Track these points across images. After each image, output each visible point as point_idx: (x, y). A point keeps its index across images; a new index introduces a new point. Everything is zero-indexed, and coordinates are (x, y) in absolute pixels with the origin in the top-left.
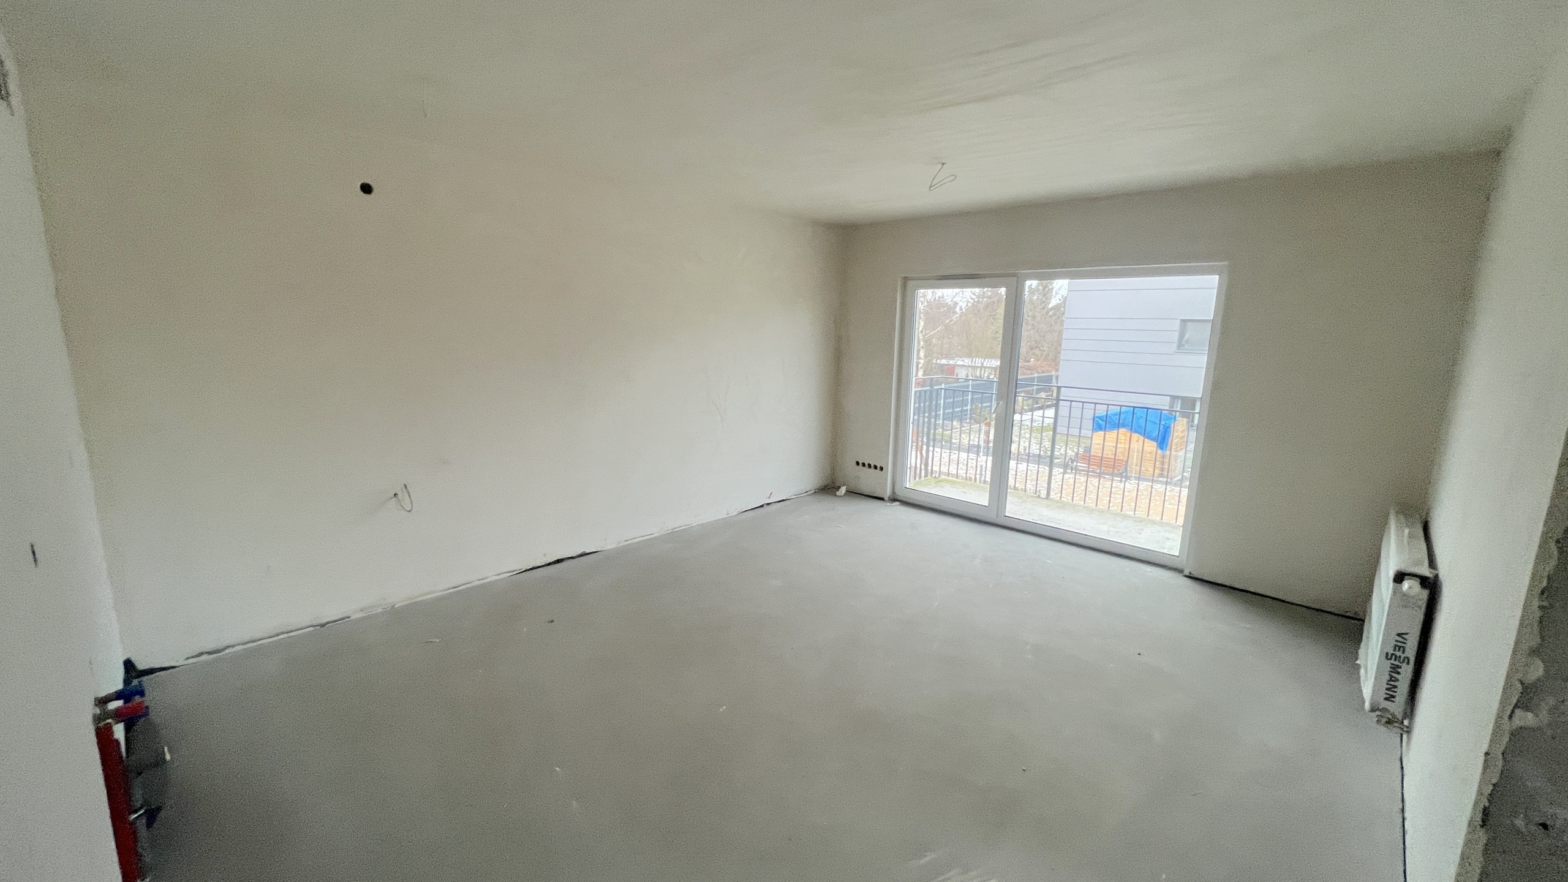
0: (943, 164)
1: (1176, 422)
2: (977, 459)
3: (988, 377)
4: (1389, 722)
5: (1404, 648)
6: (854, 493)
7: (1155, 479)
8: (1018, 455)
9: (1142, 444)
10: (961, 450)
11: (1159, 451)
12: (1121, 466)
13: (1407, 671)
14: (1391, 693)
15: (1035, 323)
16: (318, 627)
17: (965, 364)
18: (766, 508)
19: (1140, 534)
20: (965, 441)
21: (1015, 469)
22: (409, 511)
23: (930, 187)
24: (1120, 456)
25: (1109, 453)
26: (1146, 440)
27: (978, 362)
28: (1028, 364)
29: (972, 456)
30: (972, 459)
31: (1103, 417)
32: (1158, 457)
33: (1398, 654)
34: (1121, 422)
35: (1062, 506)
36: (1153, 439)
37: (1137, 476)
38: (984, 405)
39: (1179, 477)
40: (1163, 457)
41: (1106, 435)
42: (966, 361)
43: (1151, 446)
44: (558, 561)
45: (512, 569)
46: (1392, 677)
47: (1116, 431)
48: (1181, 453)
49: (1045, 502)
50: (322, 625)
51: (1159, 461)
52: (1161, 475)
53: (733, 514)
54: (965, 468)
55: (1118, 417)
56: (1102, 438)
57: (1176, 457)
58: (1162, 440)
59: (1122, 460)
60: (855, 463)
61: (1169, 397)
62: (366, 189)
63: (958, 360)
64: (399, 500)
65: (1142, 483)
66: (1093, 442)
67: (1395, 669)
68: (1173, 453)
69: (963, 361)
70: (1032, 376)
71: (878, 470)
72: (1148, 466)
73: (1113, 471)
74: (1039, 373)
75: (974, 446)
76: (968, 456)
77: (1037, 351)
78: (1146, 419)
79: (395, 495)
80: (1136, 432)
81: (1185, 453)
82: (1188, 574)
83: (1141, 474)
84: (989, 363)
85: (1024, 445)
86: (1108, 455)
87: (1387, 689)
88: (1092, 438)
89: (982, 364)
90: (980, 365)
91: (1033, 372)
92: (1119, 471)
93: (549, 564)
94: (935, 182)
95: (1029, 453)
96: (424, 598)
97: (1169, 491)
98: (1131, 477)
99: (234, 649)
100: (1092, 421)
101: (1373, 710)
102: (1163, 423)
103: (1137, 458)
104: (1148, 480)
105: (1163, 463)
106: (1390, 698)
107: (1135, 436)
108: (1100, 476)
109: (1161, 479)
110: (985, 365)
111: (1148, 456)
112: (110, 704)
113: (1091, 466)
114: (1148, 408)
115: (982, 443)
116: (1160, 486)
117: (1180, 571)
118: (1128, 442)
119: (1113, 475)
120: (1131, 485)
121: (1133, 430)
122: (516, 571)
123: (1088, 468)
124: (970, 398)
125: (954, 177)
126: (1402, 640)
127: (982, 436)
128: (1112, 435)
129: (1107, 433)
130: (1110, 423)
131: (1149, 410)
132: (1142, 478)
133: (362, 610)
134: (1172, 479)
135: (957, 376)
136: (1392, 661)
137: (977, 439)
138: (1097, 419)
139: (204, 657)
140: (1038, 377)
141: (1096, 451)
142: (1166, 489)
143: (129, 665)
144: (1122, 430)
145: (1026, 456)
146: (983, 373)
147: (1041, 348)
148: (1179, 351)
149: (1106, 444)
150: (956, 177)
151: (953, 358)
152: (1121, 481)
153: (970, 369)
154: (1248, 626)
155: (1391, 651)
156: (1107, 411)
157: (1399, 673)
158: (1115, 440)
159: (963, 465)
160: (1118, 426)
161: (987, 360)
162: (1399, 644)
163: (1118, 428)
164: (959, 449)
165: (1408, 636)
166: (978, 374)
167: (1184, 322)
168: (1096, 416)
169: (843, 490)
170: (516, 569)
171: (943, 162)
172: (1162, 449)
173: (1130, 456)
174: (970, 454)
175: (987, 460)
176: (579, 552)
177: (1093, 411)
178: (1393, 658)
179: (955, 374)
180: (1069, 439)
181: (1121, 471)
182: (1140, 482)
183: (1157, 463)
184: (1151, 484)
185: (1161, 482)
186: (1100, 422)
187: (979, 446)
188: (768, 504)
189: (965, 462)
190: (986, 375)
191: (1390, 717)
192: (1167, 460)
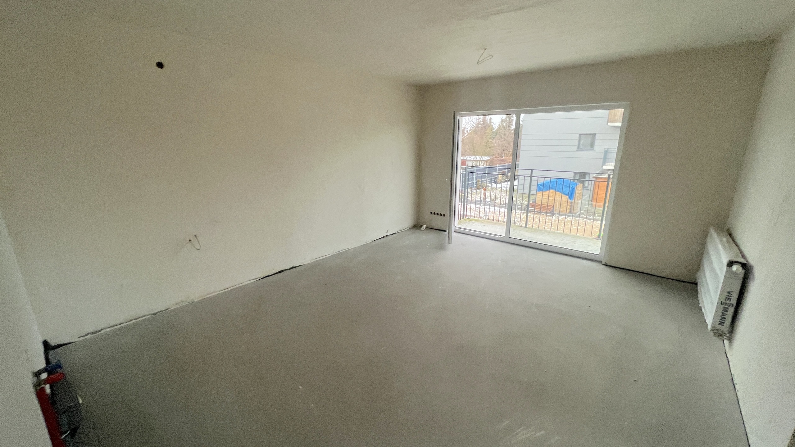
0: (485, 49)
1: (577, 186)
2: (480, 207)
3: (483, 165)
4: (720, 335)
5: (731, 299)
6: (429, 228)
7: (567, 214)
8: (500, 205)
9: (561, 197)
10: (472, 203)
11: (569, 200)
12: (551, 208)
13: (731, 310)
14: (722, 321)
15: (505, 137)
16: (153, 315)
17: (471, 159)
18: (385, 239)
19: (575, 243)
20: (474, 199)
21: (499, 212)
22: (198, 250)
23: (478, 62)
24: (550, 204)
25: (545, 202)
26: (563, 195)
27: (478, 158)
28: (502, 158)
29: (477, 206)
30: (477, 208)
31: (542, 184)
32: (569, 203)
33: (728, 302)
34: (550, 186)
35: (535, 231)
36: (566, 195)
37: (558, 213)
38: (483, 180)
39: (579, 213)
40: (571, 203)
41: (543, 193)
42: (472, 157)
43: (565, 198)
44: (280, 272)
45: (256, 277)
46: (723, 313)
47: (548, 191)
48: (580, 201)
49: (525, 229)
50: (155, 314)
51: (569, 205)
52: (570, 212)
53: (369, 242)
54: (474, 212)
55: (549, 184)
56: (541, 195)
57: (578, 203)
58: (571, 195)
59: (551, 206)
60: (430, 213)
61: (573, 173)
62: (160, 65)
63: (468, 157)
64: (192, 244)
65: (561, 217)
66: (537, 197)
67: (725, 310)
68: (576, 201)
69: (470, 157)
70: (505, 164)
71: (442, 216)
72: (564, 209)
73: (547, 211)
74: (508, 163)
75: (478, 201)
76: (475, 206)
77: (506, 152)
78: (563, 184)
79: (190, 241)
80: (558, 191)
81: (582, 201)
82: (604, 263)
83: (560, 212)
84: (483, 159)
85: (503, 200)
86: (544, 203)
87: (721, 319)
88: (536, 195)
89: (480, 159)
90: (479, 159)
91: (505, 163)
92: (550, 211)
93: (276, 273)
94: (480, 60)
95: (506, 203)
96: (211, 295)
97: (574, 220)
98: (556, 214)
99: (106, 330)
100: (536, 187)
101: (712, 330)
102: (571, 186)
103: (559, 204)
104: (563, 215)
105: (571, 206)
106: (721, 323)
107: (558, 193)
108: (541, 213)
109: (570, 214)
110: (481, 160)
111: (564, 203)
112: (41, 376)
113: (536, 209)
114: (564, 179)
115: (482, 199)
116: (569, 217)
117: (601, 262)
118: (554, 196)
119: (546, 213)
120: (555, 218)
121: (556, 190)
122: (258, 278)
123: (535, 210)
124: (475, 176)
125: (491, 57)
126: (730, 295)
127: (482, 196)
128: (546, 193)
129: (544, 192)
130: (545, 187)
131: (564, 180)
132: (561, 214)
133: (176, 304)
134: (575, 214)
135: (467, 165)
136: (724, 306)
137: (479, 198)
138: (539, 185)
139: (89, 336)
140: (508, 165)
141: (538, 201)
142: (572, 219)
143: (46, 344)
144: (551, 191)
145: (504, 205)
146: (480, 163)
147: (509, 150)
148: (578, 150)
149: (543, 198)
150: (492, 57)
151: (465, 156)
152: (551, 216)
153: (474, 162)
154: (639, 289)
155: (724, 301)
156: (544, 181)
157: (727, 311)
158: (548, 195)
159: (473, 210)
160: (550, 188)
161: (482, 157)
162: (727, 297)
163: (549, 189)
164: (471, 202)
165: (733, 293)
166: (478, 164)
167: (580, 135)
168: (538, 184)
169: (424, 227)
170: (258, 277)
171: (486, 48)
172: (570, 199)
173: (555, 203)
174: (476, 205)
175: (485, 208)
176: (292, 266)
177: (537, 181)
178: (724, 304)
179: (466, 164)
180: (524, 195)
181: (551, 211)
182: (560, 216)
183: (568, 206)
184: (565, 217)
185: (570, 216)
186: (541, 187)
187: (480, 201)
188: (387, 236)
189: (474, 209)
190: (482, 164)
191: (721, 333)
192: (573, 205)
